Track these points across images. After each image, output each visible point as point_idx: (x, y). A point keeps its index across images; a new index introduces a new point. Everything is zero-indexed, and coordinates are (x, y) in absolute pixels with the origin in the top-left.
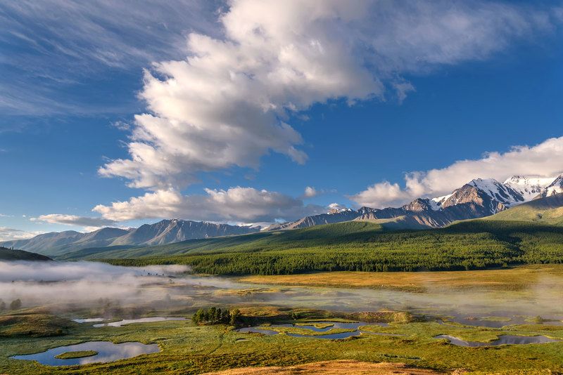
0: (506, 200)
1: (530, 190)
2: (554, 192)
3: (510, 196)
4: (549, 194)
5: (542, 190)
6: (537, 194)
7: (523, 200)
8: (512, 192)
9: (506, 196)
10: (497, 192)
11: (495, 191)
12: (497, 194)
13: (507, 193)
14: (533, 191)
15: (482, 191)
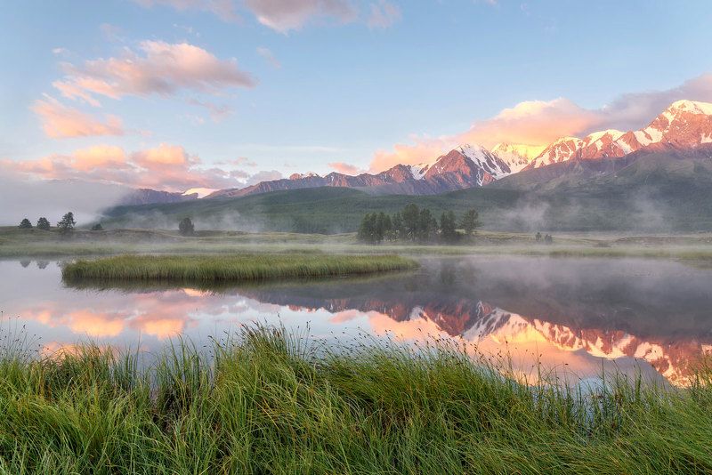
0: (493, 171)
1: (517, 160)
2: (542, 163)
3: (498, 166)
4: (537, 166)
5: (530, 162)
6: (523, 166)
7: (509, 171)
8: (500, 162)
9: (494, 167)
10: (485, 161)
11: (483, 160)
12: (484, 163)
13: (494, 163)
14: (520, 163)
15: (469, 159)
